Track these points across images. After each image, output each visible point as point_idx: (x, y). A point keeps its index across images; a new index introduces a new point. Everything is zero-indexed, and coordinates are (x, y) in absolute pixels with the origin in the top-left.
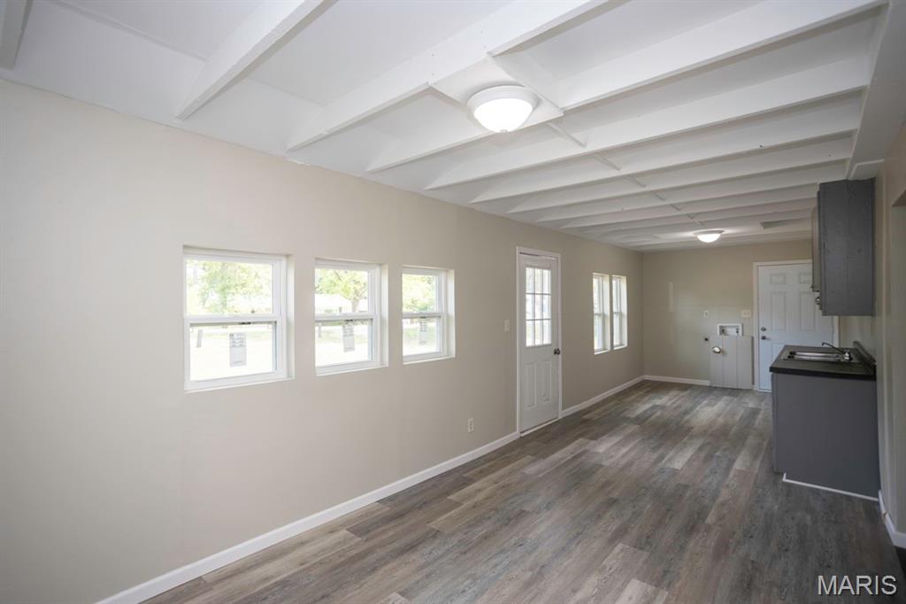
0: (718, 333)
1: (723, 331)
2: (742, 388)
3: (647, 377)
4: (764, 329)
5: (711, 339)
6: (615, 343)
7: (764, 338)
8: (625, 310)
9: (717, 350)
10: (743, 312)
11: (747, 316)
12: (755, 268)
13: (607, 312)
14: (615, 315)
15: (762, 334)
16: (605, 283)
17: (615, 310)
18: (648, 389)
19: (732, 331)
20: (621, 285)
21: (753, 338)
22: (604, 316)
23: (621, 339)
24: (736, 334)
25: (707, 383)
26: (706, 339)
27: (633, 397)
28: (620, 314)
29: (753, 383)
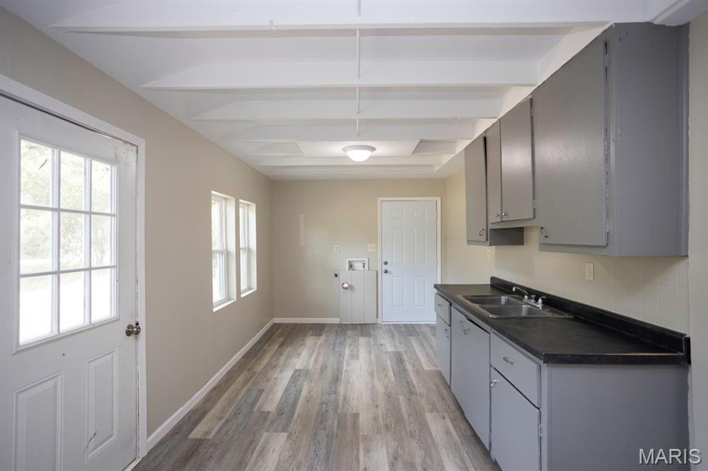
0: (347, 269)
1: (351, 266)
2: (369, 323)
3: (277, 320)
4: (386, 263)
5: (340, 275)
6: (243, 287)
7: (386, 272)
8: (253, 245)
9: (346, 285)
10: (369, 245)
11: (372, 250)
12: (379, 203)
13: (232, 248)
14: (241, 252)
15: (385, 267)
16: (228, 208)
17: (242, 245)
18: (281, 339)
19: (358, 266)
20: (250, 215)
21: (377, 272)
22: (228, 254)
23: (249, 282)
24: (362, 268)
25: (336, 321)
26: (336, 275)
27: (265, 361)
28: (249, 250)
29: (377, 317)
